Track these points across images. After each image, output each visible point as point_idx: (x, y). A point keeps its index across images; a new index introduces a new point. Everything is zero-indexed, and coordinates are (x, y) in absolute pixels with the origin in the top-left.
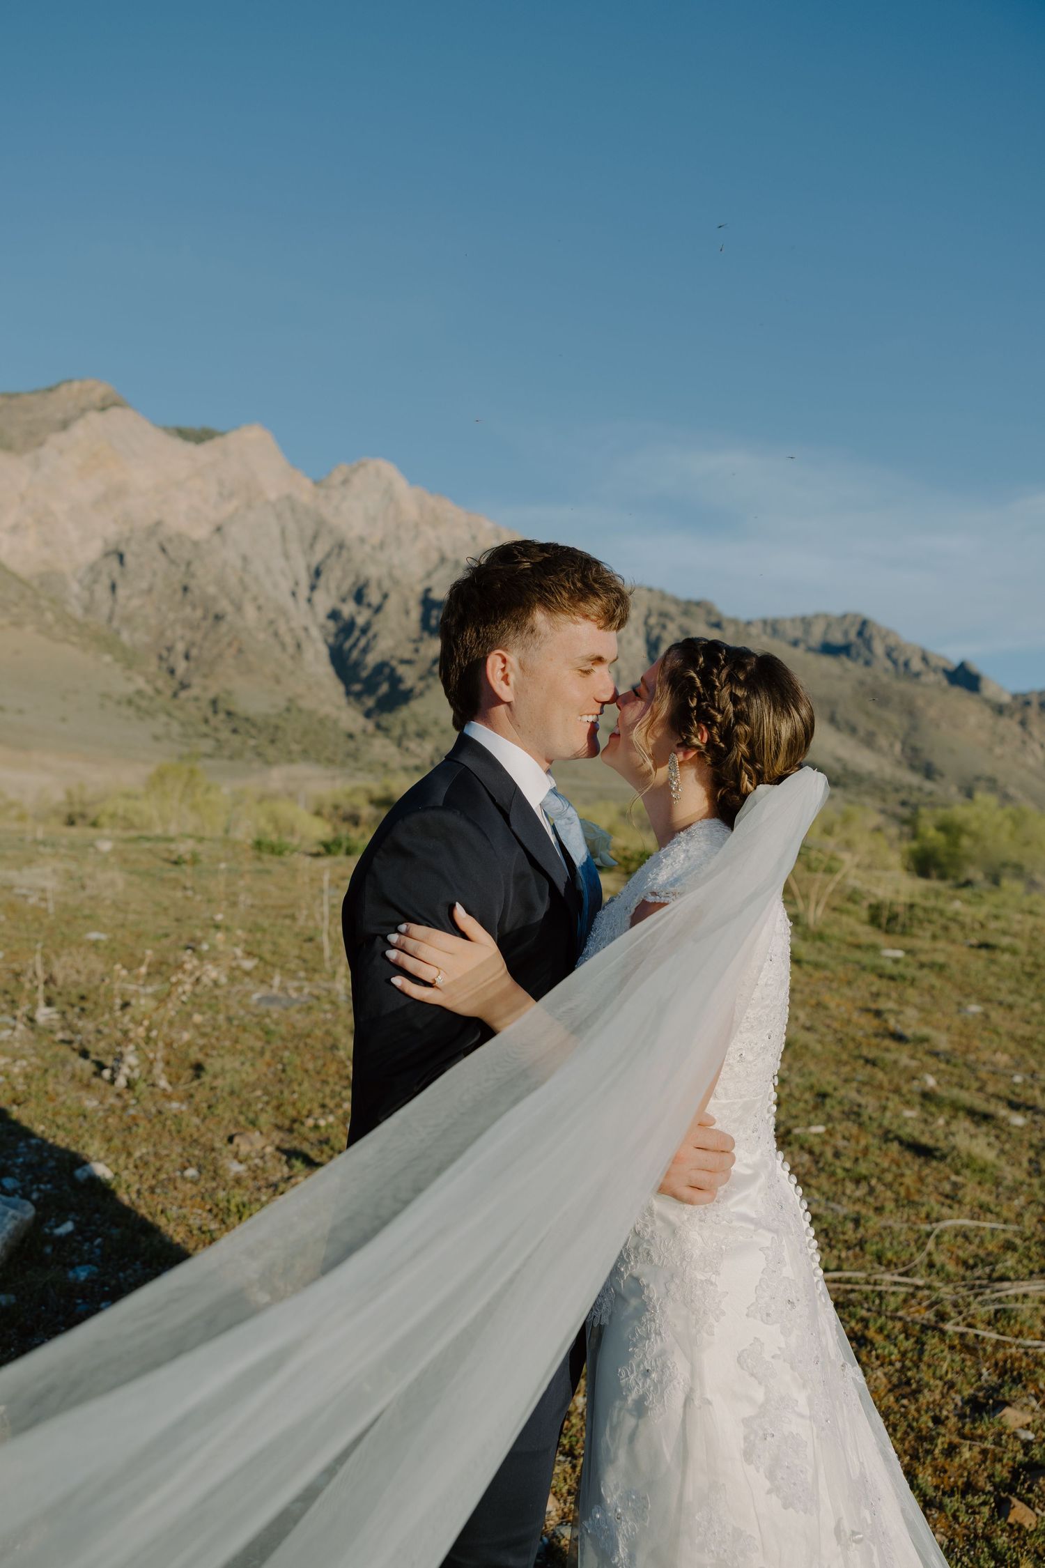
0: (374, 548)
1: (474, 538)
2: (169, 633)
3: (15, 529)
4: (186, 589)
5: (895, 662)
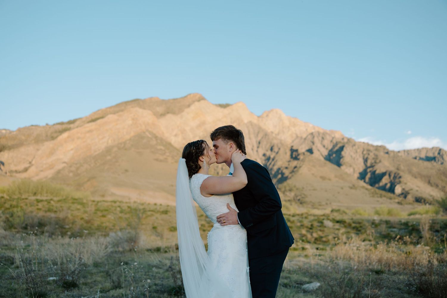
0: (276, 135)
1: (307, 130)
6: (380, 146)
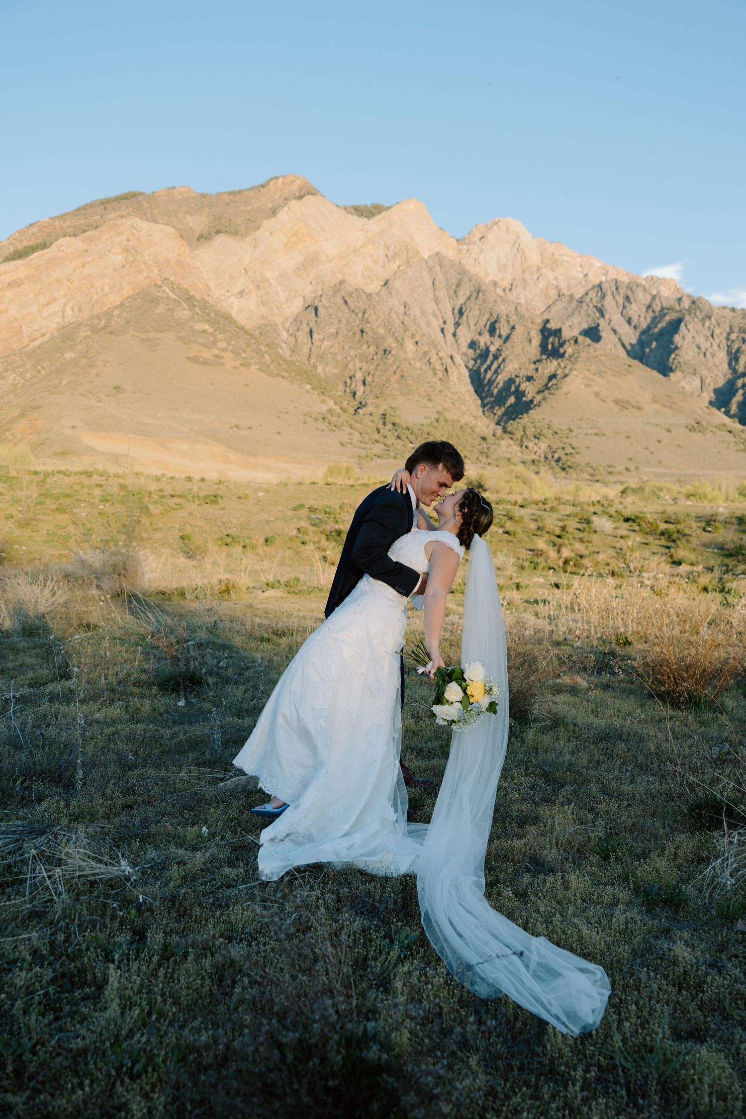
1: (586, 275)
2: (350, 365)
3: (241, 293)
4: (362, 331)
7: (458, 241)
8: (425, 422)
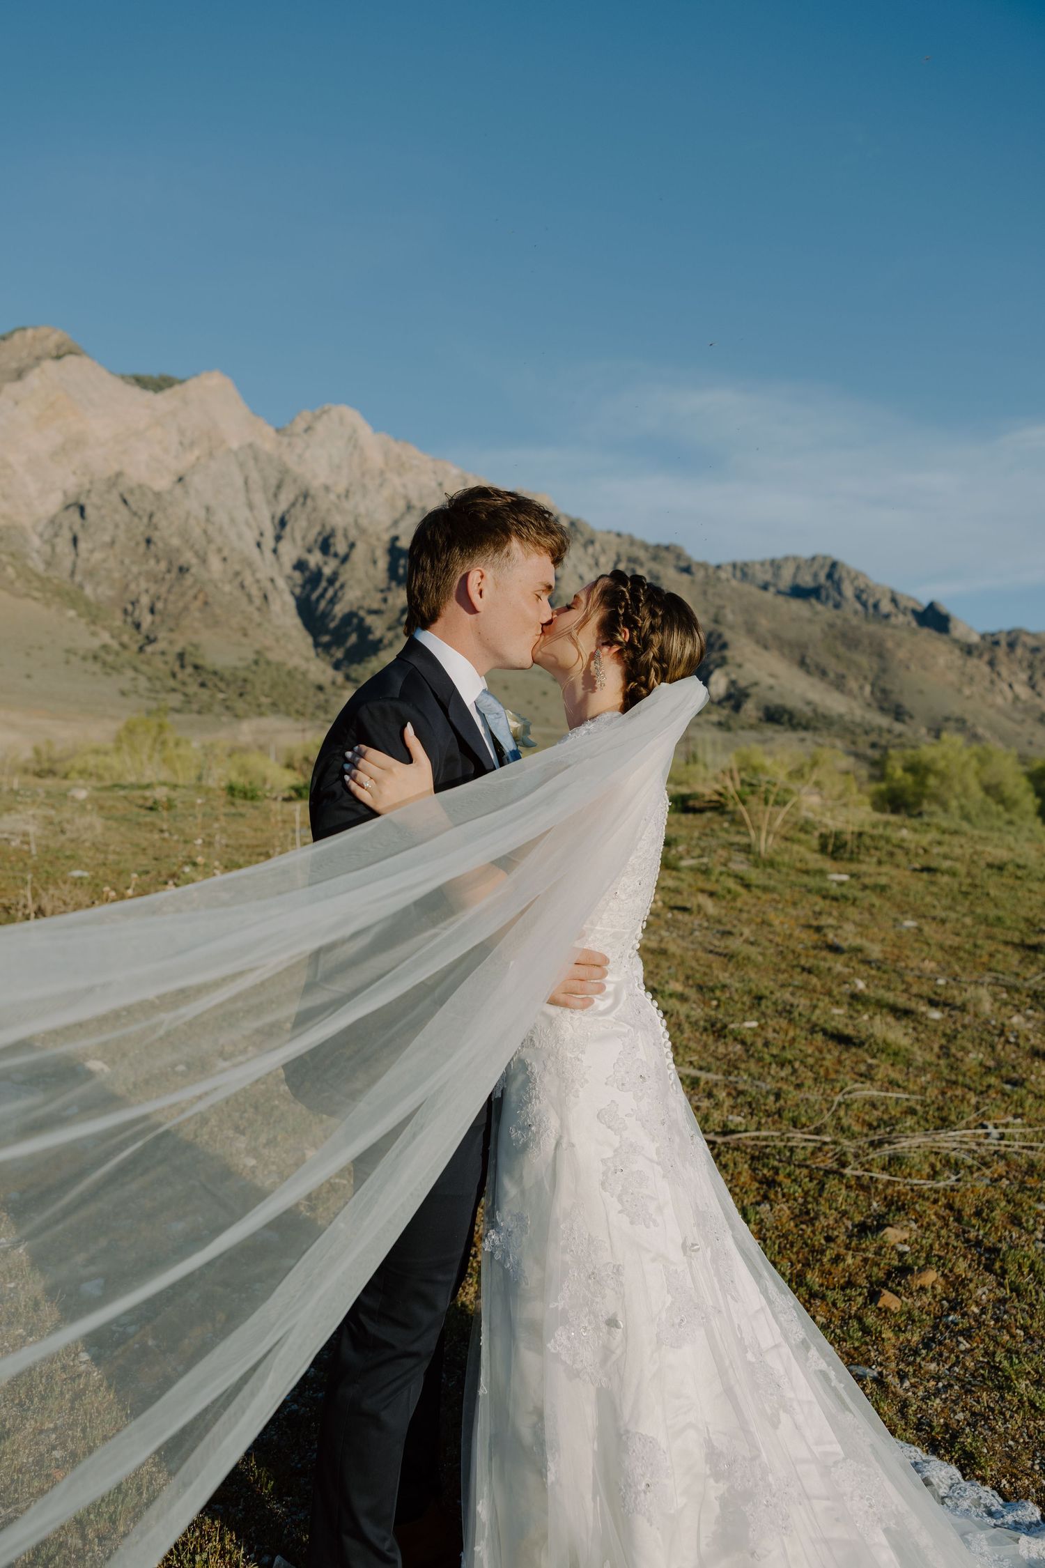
0: (339, 497)
1: (440, 485)
2: (133, 586)
4: (148, 541)
5: (864, 604)
6: (667, 548)
7: (278, 431)
8: (240, 664)
